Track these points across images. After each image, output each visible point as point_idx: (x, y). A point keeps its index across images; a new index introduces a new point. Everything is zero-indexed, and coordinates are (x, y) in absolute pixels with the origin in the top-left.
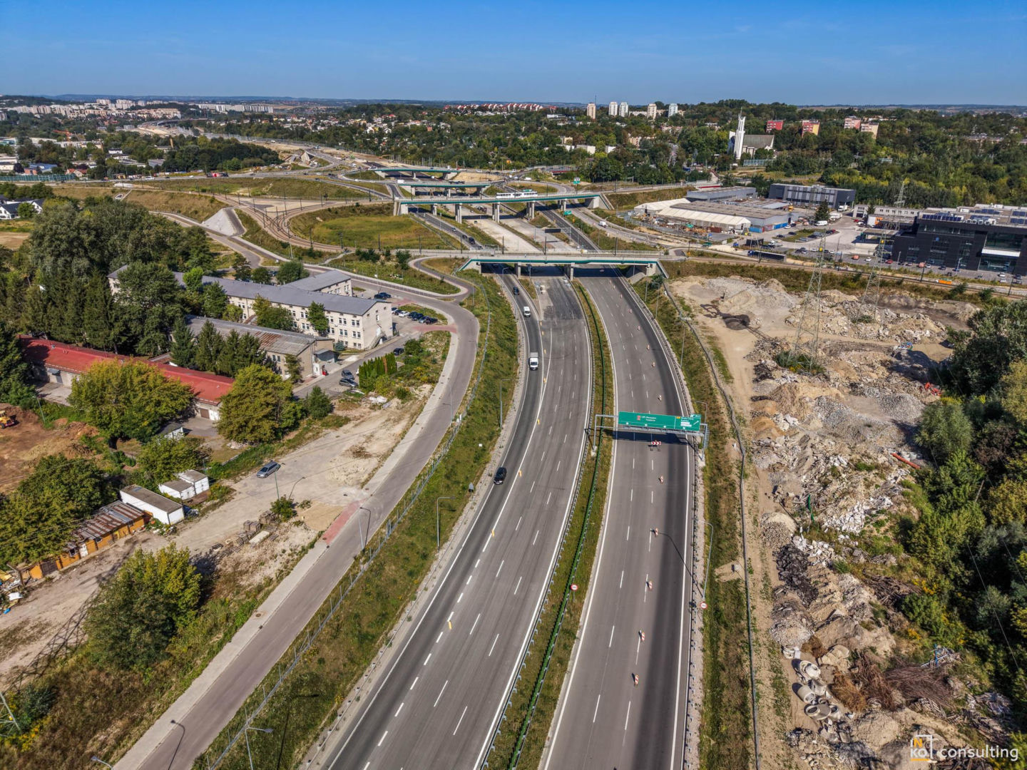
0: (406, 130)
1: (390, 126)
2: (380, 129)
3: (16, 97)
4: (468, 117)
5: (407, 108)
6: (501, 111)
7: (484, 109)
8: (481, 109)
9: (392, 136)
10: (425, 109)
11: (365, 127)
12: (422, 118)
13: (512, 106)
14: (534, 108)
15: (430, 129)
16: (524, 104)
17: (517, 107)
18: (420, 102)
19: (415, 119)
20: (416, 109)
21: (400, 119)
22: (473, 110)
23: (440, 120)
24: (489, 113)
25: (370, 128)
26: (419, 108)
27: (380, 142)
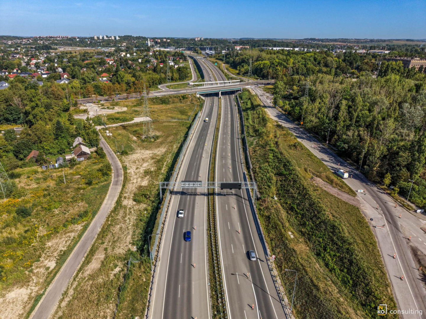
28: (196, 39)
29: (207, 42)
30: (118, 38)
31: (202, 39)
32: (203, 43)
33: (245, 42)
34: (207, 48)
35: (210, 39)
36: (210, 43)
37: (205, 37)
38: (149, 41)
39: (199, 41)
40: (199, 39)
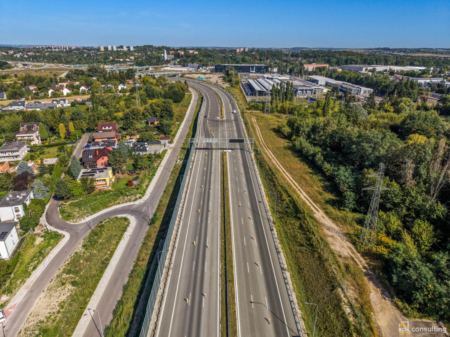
28: (238, 51)
29: (253, 55)
30: (132, 49)
31: (247, 50)
32: (247, 58)
33: (311, 55)
34: (253, 67)
35: (258, 50)
36: (258, 57)
37: (251, 47)
38: (166, 54)
39: (241, 53)
40: (242, 50)
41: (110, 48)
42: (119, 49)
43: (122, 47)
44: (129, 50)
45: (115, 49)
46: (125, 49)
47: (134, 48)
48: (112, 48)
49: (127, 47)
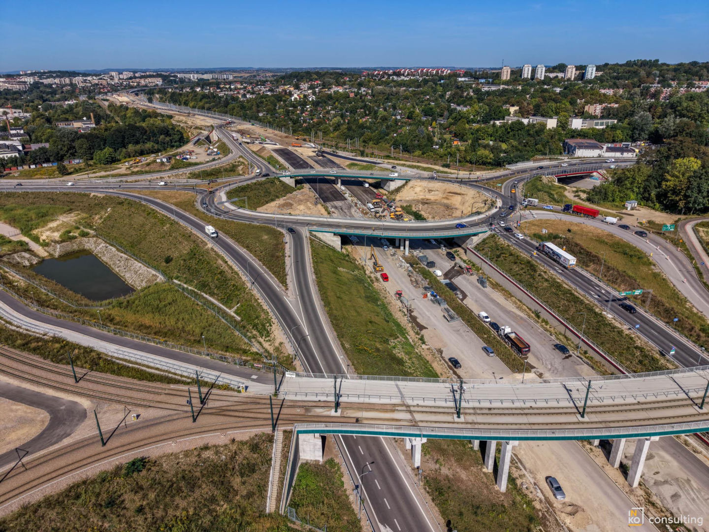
0: (330, 97)
1: (314, 93)
2: (305, 96)
3: (55, 72)
4: (385, 82)
5: (331, 74)
6: (414, 75)
7: (398, 74)
8: (395, 74)
9: (315, 104)
10: (346, 75)
11: (291, 94)
12: (344, 83)
13: (422, 71)
14: (443, 72)
15: (352, 95)
16: (433, 69)
17: (427, 71)
18: (340, 69)
19: (338, 84)
20: (338, 76)
21: (324, 86)
22: (389, 76)
23: (360, 85)
24: (402, 77)
25: (296, 96)
26: (341, 74)
27: (303, 111)
41: (527, 73)
42: (552, 75)
43: (562, 68)
44: (582, 77)
45: (541, 74)
46: (571, 73)
47: (598, 69)
48: (534, 71)
49: (577, 68)
